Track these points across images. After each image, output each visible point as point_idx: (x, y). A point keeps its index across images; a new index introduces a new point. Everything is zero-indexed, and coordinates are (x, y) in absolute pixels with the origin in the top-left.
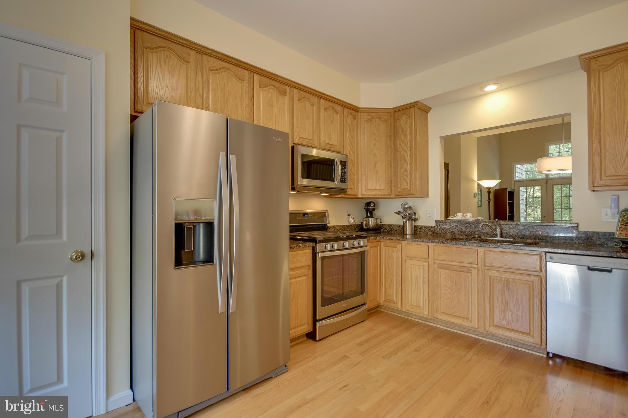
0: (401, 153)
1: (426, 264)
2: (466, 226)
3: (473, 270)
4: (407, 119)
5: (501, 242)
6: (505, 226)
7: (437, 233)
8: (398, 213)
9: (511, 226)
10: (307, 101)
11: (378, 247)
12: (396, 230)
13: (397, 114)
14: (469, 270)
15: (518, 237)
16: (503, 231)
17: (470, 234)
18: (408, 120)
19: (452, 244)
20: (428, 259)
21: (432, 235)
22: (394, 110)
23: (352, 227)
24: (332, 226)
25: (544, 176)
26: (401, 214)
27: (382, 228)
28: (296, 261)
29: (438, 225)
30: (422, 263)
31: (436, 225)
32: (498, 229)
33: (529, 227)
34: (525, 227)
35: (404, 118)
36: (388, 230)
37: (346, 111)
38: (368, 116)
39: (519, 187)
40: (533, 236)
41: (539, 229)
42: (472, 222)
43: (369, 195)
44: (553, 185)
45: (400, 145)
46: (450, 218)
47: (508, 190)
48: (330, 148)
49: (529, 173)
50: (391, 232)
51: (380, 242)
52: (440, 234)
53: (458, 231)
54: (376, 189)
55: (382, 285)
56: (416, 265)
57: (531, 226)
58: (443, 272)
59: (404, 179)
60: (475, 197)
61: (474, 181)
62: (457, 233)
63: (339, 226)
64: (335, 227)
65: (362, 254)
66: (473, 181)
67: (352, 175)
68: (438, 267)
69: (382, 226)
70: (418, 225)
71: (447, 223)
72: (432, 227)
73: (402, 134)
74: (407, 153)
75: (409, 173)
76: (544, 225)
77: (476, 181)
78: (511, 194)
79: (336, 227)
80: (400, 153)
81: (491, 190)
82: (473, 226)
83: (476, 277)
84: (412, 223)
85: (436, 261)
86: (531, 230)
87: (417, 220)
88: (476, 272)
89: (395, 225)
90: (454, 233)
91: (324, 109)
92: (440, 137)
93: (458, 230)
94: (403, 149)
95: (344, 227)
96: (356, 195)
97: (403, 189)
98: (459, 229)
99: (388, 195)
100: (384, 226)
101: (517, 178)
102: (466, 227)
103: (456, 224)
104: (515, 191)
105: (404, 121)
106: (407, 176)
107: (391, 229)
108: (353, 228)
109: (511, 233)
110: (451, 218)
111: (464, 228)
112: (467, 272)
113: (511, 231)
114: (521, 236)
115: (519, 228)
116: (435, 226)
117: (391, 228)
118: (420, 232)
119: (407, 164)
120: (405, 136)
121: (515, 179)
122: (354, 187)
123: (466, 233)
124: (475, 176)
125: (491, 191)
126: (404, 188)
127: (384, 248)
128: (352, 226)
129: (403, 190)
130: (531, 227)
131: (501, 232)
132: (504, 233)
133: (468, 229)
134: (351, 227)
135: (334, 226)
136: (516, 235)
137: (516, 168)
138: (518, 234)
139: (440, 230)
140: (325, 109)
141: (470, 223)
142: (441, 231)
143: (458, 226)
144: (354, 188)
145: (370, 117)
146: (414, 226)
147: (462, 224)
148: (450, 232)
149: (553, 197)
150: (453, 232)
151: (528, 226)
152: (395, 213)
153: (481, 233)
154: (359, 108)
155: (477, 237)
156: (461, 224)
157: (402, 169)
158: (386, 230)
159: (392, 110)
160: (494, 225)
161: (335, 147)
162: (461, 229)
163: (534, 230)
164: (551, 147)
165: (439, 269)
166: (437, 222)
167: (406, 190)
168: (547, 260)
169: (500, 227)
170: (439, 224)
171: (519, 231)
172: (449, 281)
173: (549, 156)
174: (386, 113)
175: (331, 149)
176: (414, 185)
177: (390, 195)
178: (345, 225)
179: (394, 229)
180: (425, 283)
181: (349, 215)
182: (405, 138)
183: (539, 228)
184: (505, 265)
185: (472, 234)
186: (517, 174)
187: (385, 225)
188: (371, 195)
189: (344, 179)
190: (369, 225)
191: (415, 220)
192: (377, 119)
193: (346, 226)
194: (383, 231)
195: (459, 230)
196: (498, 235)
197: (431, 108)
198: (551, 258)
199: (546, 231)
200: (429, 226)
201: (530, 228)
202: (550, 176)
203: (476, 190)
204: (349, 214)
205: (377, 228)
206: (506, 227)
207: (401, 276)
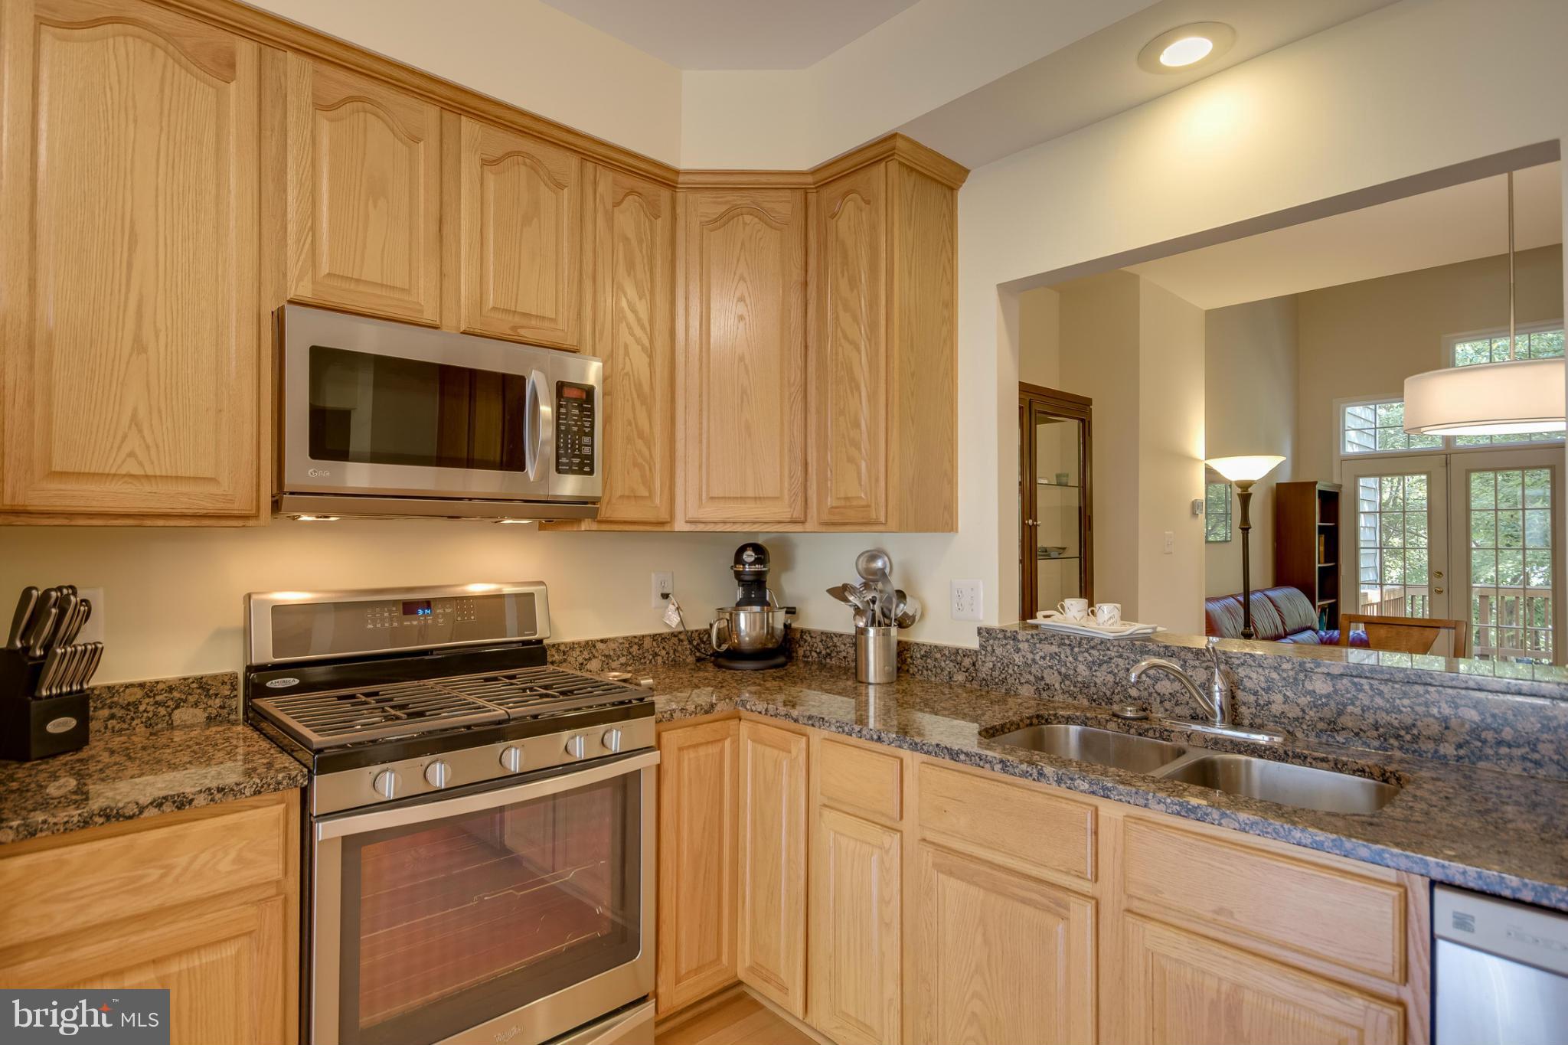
0: (840, 349)
1: (892, 841)
2: (1090, 659)
3: (1074, 903)
4: (861, 210)
5: (1229, 747)
6: (1248, 671)
7: (984, 679)
8: (840, 593)
9: (1274, 675)
10: (371, 118)
11: (727, 743)
12: (844, 654)
13: (826, 193)
14: (1059, 905)
15: (1305, 727)
16: (1241, 695)
17: (1108, 693)
18: (863, 214)
19: (988, 765)
20: (901, 818)
21: (968, 685)
22: (819, 176)
23: (681, 641)
24: (579, 643)
25: (1439, 444)
26: (851, 598)
27: (802, 643)
28: (163, 876)
29: (989, 649)
30: (874, 833)
31: (981, 645)
32: (1218, 686)
33: (1355, 684)
34: (1339, 686)
35: (850, 207)
36: (820, 652)
37: (606, 181)
38: (714, 203)
39: (1357, 477)
40: (1377, 729)
41: (1406, 702)
42: (1116, 643)
43: (715, 523)
44: (1468, 472)
45: (837, 318)
46: (1040, 619)
47: (1318, 487)
48: (514, 328)
49: (1392, 432)
50: (828, 660)
51: (738, 720)
52: (997, 684)
53: (1063, 681)
54: (743, 499)
55: (744, 903)
56: (856, 840)
57: (1364, 681)
58: (953, 886)
59: (851, 460)
60: (1194, 514)
61: (1192, 460)
62: (1057, 686)
63: (614, 640)
64: (594, 646)
65: (627, 785)
66: (1190, 460)
67: (640, 443)
68: (935, 865)
69: (802, 637)
70: (921, 639)
71: (1019, 641)
72: (967, 653)
73: (843, 276)
74: (859, 351)
75: (865, 436)
76: (1426, 684)
77: (1199, 461)
78: (1330, 501)
79: (600, 646)
80: (837, 354)
81: (1250, 490)
82: (1121, 662)
83: (1089, 943)
84: (886, 635)
85: (929, 836)
86: (1367, 702)
87: (913, 622)
88: (1090, 922)
89: (841, 635)
90: (1048, 687)
91: (478, 163)
92: (1000, 286)
93: (1060, 673)
94: (846, 337)
95: (640, 646)
96: (662, 523)
97: (847, 499)
98: (1063, 670)
99: (793, 522)
100: (808, 638)
101: (1350, 449)
102: (1093, 662)
103: (1055, 649)
104: (1343, 489)
105: (849, 219)
106: (856, 445)
107: (828, 651)
108: (686, 643)
109: (1276, 709)
110: (1045, 617)
111: (1081, 668)
112: (1048, 910)
113: (1278, 698)
114: (1321, 725)
115: (1309, 686)
116: (976, 652)
117: (828, 648)
118: (925, 672)
119: (860, 393)
120: (853, 283)
121: (1342, 453)
122: (650, 491)
123: (1093, 689)
124: (1196, 441)
125: (1250, 494)
126: (849, 495)
127: (748, 747)
128: (682, 637)
129: (848, 504)
130: (1366, 687)
131: (1233, 697)
132: (1244, 704)
133: (1098, 674)
134: (675, 640)
135: (587, 642)
136: (1297, 719)
137: (1347, 415)
138: (1303, 711)
139: (993, 669)
140: (485, 163)
141: (1108, 649)
142: (996, 674)
143: (1063, 656)
144: (647, 494)
145: (724, 208)
146: (899, 642)
147: (1076, 650)
148: (1032, 679)
149: (1468, 510)
150: (1043, 683)
151: (1351, 682)
152: (829, 591)
153: (1150, 694)
154: (677, 172)
155: (1129, 714)
156: (1072, 649)
157: (842, 419)
158: (814, 654)
159: (810, 179)
160: (1204, 665)
161: (546, 324)
162: (1072, 672)
163: (1379, 701)
164: (1459, 348)
165: (941, 876)
166: (986, 634)
167: (855, 503)
168: (1438, 931)
169: (1226, 675)
170: (991, 642)
171: (1309, 698)
172: (979, 939)
173: (1454, 365)
174: (788, 193)
175: (522, 332)
176: (882, 483)
177: (803, 522)
178: (643, 636)
179: (837, 652)
180: (887, 924)
181: (665, 596)
182: (852, 290)
183: (1405, 695)
184: (1219, 911)
185: (1116, 698)
186: (1351, 435)
187: (809, 632)
188: (725, 522)
189: (576, 461)
190: (738, 635)
191: (903, 623)
192: (748, 218)
193: (647, 643)
194: (805, 656)
195: (1066, 677)
196: (1214, 712)
197: (967, 171)
198: (1462, 922)
199: (1435, 711)
200: (957, 650)
201: (1361, 690)
202: (1460, 443)
203: (1198, 489)
204: (666, 591)
205: (770, 646)
206: (1254, 676)
207: (803, 873)
